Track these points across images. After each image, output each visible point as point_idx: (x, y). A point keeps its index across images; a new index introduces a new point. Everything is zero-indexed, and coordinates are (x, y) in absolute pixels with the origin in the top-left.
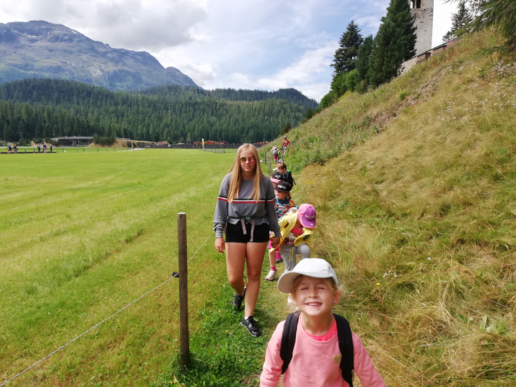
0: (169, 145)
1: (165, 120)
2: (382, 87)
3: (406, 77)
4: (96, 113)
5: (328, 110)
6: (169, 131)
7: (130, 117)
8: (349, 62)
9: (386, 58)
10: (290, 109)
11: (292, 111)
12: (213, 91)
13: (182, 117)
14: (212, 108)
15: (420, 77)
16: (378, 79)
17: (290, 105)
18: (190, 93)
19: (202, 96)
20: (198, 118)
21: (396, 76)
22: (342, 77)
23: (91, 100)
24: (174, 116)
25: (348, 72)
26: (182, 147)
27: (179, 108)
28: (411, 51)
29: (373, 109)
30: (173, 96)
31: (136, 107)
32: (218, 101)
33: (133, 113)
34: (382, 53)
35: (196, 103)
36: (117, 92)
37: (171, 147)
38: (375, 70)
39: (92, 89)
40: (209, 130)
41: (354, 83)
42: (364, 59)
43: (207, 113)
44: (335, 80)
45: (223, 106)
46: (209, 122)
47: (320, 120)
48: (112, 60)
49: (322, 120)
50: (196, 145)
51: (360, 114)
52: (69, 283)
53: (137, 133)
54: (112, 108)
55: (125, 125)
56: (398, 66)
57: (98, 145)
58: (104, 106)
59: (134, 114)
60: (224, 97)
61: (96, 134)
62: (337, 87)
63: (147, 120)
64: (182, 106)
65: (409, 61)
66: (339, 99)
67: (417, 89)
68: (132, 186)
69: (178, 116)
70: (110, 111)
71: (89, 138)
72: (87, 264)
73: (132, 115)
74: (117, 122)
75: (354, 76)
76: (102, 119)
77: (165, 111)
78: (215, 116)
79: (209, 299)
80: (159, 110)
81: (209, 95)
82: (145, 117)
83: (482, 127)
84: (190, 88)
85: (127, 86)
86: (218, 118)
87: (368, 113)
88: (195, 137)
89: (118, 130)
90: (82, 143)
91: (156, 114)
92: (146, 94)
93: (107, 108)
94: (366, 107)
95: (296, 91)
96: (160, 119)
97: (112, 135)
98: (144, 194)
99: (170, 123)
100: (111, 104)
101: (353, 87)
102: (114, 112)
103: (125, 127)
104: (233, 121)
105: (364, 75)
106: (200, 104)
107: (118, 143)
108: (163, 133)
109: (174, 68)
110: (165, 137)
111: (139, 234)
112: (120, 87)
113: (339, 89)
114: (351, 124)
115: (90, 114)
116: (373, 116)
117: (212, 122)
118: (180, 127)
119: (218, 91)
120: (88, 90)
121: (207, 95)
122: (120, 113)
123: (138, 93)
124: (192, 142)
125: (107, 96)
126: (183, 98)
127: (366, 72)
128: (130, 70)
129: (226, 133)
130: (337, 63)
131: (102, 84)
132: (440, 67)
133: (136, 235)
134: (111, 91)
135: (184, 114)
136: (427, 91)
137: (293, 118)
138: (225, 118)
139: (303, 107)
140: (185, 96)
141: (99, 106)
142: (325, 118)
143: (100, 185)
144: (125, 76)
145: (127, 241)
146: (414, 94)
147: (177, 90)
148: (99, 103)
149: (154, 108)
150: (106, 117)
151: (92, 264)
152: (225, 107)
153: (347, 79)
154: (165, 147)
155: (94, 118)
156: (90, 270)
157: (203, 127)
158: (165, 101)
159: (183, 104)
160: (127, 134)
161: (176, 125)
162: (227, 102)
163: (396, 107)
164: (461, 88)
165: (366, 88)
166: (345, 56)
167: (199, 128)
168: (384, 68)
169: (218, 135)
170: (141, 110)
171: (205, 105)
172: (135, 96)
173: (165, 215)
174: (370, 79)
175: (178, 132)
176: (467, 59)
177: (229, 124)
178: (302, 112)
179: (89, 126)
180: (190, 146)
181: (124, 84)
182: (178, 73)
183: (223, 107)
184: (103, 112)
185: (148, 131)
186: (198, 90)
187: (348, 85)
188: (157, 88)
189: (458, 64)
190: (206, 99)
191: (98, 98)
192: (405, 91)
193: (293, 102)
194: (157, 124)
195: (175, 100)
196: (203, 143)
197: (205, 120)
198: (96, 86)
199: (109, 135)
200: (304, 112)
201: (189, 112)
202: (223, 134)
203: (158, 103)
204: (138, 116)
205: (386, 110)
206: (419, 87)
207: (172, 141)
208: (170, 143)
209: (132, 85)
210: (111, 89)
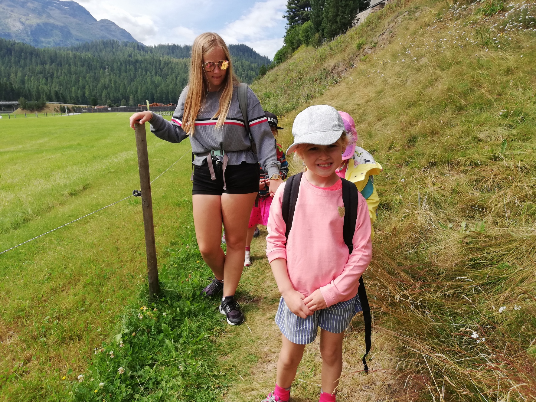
0: (109, 109)
1: (102, 81)
2: (338, 38)
3: (362, 26)
4: (20, 74)
5: (283, 66)
6: (108, 93)
7: (61, 78)
8: (302, 14)
9: (340, 8)
10: (242, 67)
11: (244, 70)
12: (155, 47)
13: (122, 77)
14: (156, 67)
15: (376, 25)
16: (333, 31)
17: (242, 63)
18: (129, 50)
19: (143, 53)
20: (141, 79)
21: (351, 27)
22: (295, 30)
23: (13, 59)
24: (112, 75)
25: (302, 24)
26: (124, 110)
27: (118, 67)
28: (365, 2)
29: (330, 61)
30: (110, 52)
31: (67, 66)
32: (161, 59)
33: (64, 73)
34: (336, 3)
35: (137, 61)
36: (43, 49)
37: (112, 111)
38: (330, 21)
39: (12, 46)
40: (154, 91)
41: (308, 36)
42: (318, 10)
43: (151, 73)
44: (288, 33)
45: (168, 64)
46: (153, 82)
47: (275, 76)
48: (34, 11)
49: (278, 75)
50: (140, 108)
51: (317, 67)
52: (7, 235)
53: (71, 97)
54: (39, 68)
55: (55, 88)
56: (353, 17)
57: (25, 110)
58: (29, 66)
59: (65, 75)
60: (168, 54)
61: (22, 99)
62: (291, 41)
63: (81, 81)
64: (121, 64)
65: (364, 12)
66: (293, 54)
67: (374, 38)
68: (70, 147)
69: (117, 76)
70: (36, 72)
71: (14, 102)
72: (27, 217)
73: (63, 76)
74: (46, 84)
75: (308, 29)
76: (28, 80)
77: (102, 70)
78: (160, 75)
80: (95, 69)
81: (151, 52)
82: (79, 78)
84: (128, 44)
85: (54, 42)
86: (163, 77)
87: (325, 66)
88: (138, 100)
89: (48, 93)
90: (6, 110)
91: (92, 74)
92: (77, 51)
93: (33, 68)
94: (323, 59)
95: (247, 47)
96: (96, 79)
97: (41, 99)
98: (87, 154)
99: (109, 84)
100: (37, 63)
101: (307, 41)
102: (41, 73)
103: (57, 89)
104: (180, 82)
105: (318, 27)
106: (142, 62)
107: (49, 108)
108: (101, 96)
109: (108, 20)
110: (104, 100)
111: (84, 188)
112: (47, 43)
113: (293, 42)
114: (308, 77)
115: (12, 75)
116: (330, 68)
117: (156, 83)
118: (120, 88)
119: (161, 47)
120: (7, 46)
121: (149, 52)
122: (48, 73)
123: (68, 50)
124: (135, 105)
125: (31, 54)
126: (121, 56)
127: (320, 24)
128: (57, 23)
129: (173, 94)
130: (289, 14)
131: (24, 40)
132: (396, 13)
133: (81, 189)
134: (36, 48)
135: (124, 74)
136: (384, 39)
137: (245, 77)
138: (171, 77)
139: (256, 65)
140: (124, 53)
141: (23, 66)
142: (280, 73)
144: (51, 30)
145: (71, 195)
146: (371, 42)
147: (114, 46)
148: (22, 62)
149: (89, 67)
150: (32, 78)
151: (32, 216)
152: (170, 65)
153: (301, 32)
154: (105, 110)
155: (18, 79)
156: (31, 222)
157: (147, 88)
158: (100, 59)
159: (122, 62)
160: (59, 98)
161: (116, 87)
162: (172, 60)
163: (353, 58)
164: (418, 32)
165: (321, 41)
166: (297, 6)
167: (143, 89)
168: (338, 19)
169: (164, 96)
170: (73, 70)
171: (148, 64)
172: (65, 53)
173: (113, 170)
174: (325, 31)
175: (119, 94)
176: (422, 5)
177: (176, 84)
178: (255, 71)
179: (12, 90)
180: (133, 109)
181: (51, 40)
182: (113, 27)
183: (168, 66)
184: (28, 73)
185: (84, 93)
186: (138, 46)
187: (302, 39)
188: (90, 44)
189: (414, 10)
190: (147, 57)
191: (21, 55)
192: (361, 40)
193: (244, 60)
194: (93, 85)
195: (112, 58)
196: (148, 105)
197: (149, 80)
198: (17, 42)
199: (38, 98)
200: (257, 71)
201: (129, 71)
202: (170, 95)
203: (93, 62)
204: (70, 77)
205: (343, 61)
206: (376, 36)
207: (113, 105)
208: (110, 106)
209: (60, 40)
210: (36, 46)
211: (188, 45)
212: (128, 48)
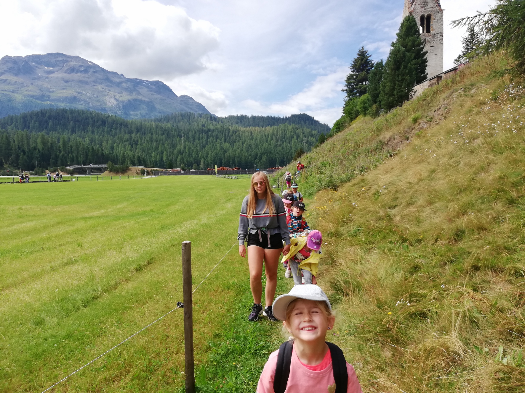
0: (182, 172)
1: (178, 147)
2: (394, 111)
3: (418, 100)
4: (110, 142)
5: (340, 135)
6: (182, 158)
7: (144, 145)
8: (360, 87)
9: (397, 83)
10: (303, 134)
11: (305, 136)
12: (226, 117)
13: (195, 144)
14: (225, 135)
15: (432, 100)
16: (389, 103)
17: (303, 130)
18: (203, 120)
19: (214, 123)
20: (211, 145)
21: (408, 99)
22: (353, 102)
23: (106, 129)
24: (187, 142)
25: (360, 96)
26: (196, 173)
27: (192, 135)
28: (422, 75)
29: (386, 133)
30: (186, 123)
31: (150, 134)
32: (230, 128)
33: (147, 140)
34: (393, 78)
35: (209, 130)
36: (131, 121)
37: (184, 174)
38: (387, 94)
39: (106, 118)
40: (222, 156)
41: (366, 107)
42: (375, 84)
43: (220, 140)
44: (346, 105)
45: (236, 132)
46: (222, 148)
47: (333, 145)
48: (126, 89)
49: (335, 145)
50: (209, 172)
51: (373, 138)
52: (77, 313)
53: (150, 161)
54: (126, 136)
55: (138, 153)
56: (410, 90)
57: (112, 173)
58: (119, 135)
59: (148, 142)
60: (237, 124)
61: (110, 163)
62: (349, 112)
63: (160, 147)
64: (195, 133)
65: (421, 84)
66: (351, 123)
67: (429, 112)
68: (144, 213)
69: (191, 143)
70: (124, 139)
71: (103, 166)
72: (96, 294)
73: (146, 143)
74: (131, 150)
75: (366, 101)
76: (116, 147)
77: (178, 138)
78: (228, 142)
79: (218, 330)
80: (173, 137)
81: (222, 122)
82: (159, 145)
83: (496, 149)
84: (203, 116)
85: (141, 115)
86: (231, 144)
87: (381, 137)
88: (208, 164)
89: (132, 158)
90: (96, 171)
91: (170, 141)
92: (159, 122)
93: (121, 136)
94: (379, 130)
95: (309, 116)
96: (173, 146)
97: (126, 163)
98: (156, 222)
99: (183, 150)
100: (125, 132)
101: (365, 112)
102: (128, 141)
103: (139, 155)
104: (246, 147)
105: (376, 99)
106: (213, 131)
107: (132, 171)
108: (177, 160)
109: (187, 96)
110: (178, 164)
111: (149, 263)
112: (135, 116)
113: (351, 113)
114: (364, 148)
115: (104, 143)
116: (386, 140)
117: (225, 148)
118: (193, 153)
119: (231, 118)
120: (102, 119)
121: (220, 122)
122: (134, 141)
123: (151, 121)
124: (205, 168)
125: (121, 125)
126: (196, 126)
127: (378, 97)
128: (144, 99)
129: (239, 159)
130: (348, 88)
131: (116, 113)
132: (451, 90)
133: (146, 264)
134: (126, 120)
135: (197, 141)
136: (439, 114)
137: (306, 143)
138: (238, 144)
139: (316, 132)
140: (198, 123)
141: (113, 135)
142: (337, 143)
143: (113, 213)
144: (139, 105)
145: (137, 270)
146: (427, 117)
147: (191, 117)
148: (113, 132)
149: (168, 135)
150: (120, 145)
151: (101, 294)
152: (237, 133)
153: (359, 103)
154: (179, 173)
155: (108, 146)
156: (99, 300)
157: (217, 154)
158: (178, 128)
159: (196, 131)
160: (141, 162)
161: (189, 152)
162: (239, 129)
163: (409, 131)
164: (473, 111)
165: (378, 112)
166: (356, 81)
167: (212, 154)
168: (395, 92)
169: (231, 161)
170: (154, 138)
171: (218, 132)
172: (149, 124)
173: (176, 243)
174: (382, 103)
175: (192, 159)
176: (478, 82)
177: (242, 150)
178: (315, 137)
179: (103, 155)
180: (203, 172)
181: (138, 113)
182: (191, 101)
183: (236, 134)
184: (117, 141)
185: (162, 158)
186: (211, 117)
187: (360, 110)
188: (170, 116)
189: (470, 87)
190: (218, 126)
191: (112, 126)
192: (417, 114)
193: (305, 127)
194: (170, 151)
195: (188, 128)
196: (216, 169)
197: (218, 147)
198: (110, 115)
199: (123, 162)
200: (317, 137)
201: (202, 139)
202: (236, 160)
203: (172, 131)
204: (151, 144)
205: (398, 134)
206: (431, 111)
207: (185, 168)
208: (184, 170)
209: (146, 113)
210: (125, 118)
211: (254, 115)
212: (202, 119)
